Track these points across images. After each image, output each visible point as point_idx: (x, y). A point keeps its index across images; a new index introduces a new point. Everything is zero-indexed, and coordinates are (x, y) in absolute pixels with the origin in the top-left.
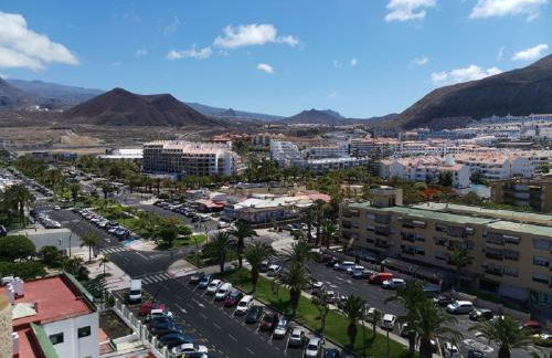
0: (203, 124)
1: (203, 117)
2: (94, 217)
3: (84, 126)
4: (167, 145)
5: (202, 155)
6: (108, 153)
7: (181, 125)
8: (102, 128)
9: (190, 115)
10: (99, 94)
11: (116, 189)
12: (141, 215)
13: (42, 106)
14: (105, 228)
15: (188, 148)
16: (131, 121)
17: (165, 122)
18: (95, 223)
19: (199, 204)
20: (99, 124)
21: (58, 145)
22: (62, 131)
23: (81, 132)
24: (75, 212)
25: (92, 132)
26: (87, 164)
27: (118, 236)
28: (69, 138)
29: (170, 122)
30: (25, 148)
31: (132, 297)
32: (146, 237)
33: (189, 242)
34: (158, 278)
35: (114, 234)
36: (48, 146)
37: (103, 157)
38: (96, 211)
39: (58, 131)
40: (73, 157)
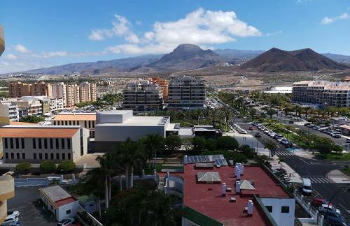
0: (335, 68)
1: (335, 63)
2: (266, 130)
3: (252, 73)
4: (311, 84)
5: (340, 92)
6: (268, 89)
7: (317, 69)
8: (261, 74)
9: (324, 62)
10: (261, 53)
11: (277, 113)
12: (299, 132)
13: (230, 63)
14: (274, 138)
15: (328, 86)
16: (280, 68)
17: (305, 68)
18: (267, 134)
19: (343, 128)
20: (260, 72)
21: (238, 85)
22: (239, 77)
23: (250, 77)
24: (253, 125)
25: (256, 77)
26: (256, 96)
27: (284, 145)
28: (243, 80)
29: (309, 68)
30: (221, 87)
31: (305, 190)
32: (305, 148)
33: (341, 157)
34: (320, 180)
35: (281, 143)
36: (232, 85)
37: (265, 92)
38: (266, 125)
39: (237, 77)
40: (247, 92)
